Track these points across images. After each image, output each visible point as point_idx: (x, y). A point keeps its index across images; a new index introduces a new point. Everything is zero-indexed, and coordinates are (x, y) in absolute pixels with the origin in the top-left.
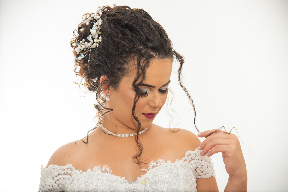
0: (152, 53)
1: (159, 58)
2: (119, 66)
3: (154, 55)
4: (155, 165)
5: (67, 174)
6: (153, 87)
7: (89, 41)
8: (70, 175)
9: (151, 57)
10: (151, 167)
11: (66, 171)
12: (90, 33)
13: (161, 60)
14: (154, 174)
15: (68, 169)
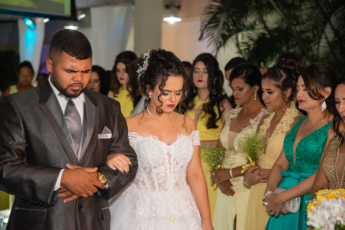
0: (170, 73)
1: (173, 76)
2: (154, 79)
3: (171, 75)
4: (180, 137)
5: (133, 137)
6: (171, 91)
7: (143, 67)
8: (136, 138)
9: (169, 75)
10: (178, 138)
11: (133, 135)
12: (144, 63)
13: (175, 77)
14: (179, 142)
15: (134, 134)
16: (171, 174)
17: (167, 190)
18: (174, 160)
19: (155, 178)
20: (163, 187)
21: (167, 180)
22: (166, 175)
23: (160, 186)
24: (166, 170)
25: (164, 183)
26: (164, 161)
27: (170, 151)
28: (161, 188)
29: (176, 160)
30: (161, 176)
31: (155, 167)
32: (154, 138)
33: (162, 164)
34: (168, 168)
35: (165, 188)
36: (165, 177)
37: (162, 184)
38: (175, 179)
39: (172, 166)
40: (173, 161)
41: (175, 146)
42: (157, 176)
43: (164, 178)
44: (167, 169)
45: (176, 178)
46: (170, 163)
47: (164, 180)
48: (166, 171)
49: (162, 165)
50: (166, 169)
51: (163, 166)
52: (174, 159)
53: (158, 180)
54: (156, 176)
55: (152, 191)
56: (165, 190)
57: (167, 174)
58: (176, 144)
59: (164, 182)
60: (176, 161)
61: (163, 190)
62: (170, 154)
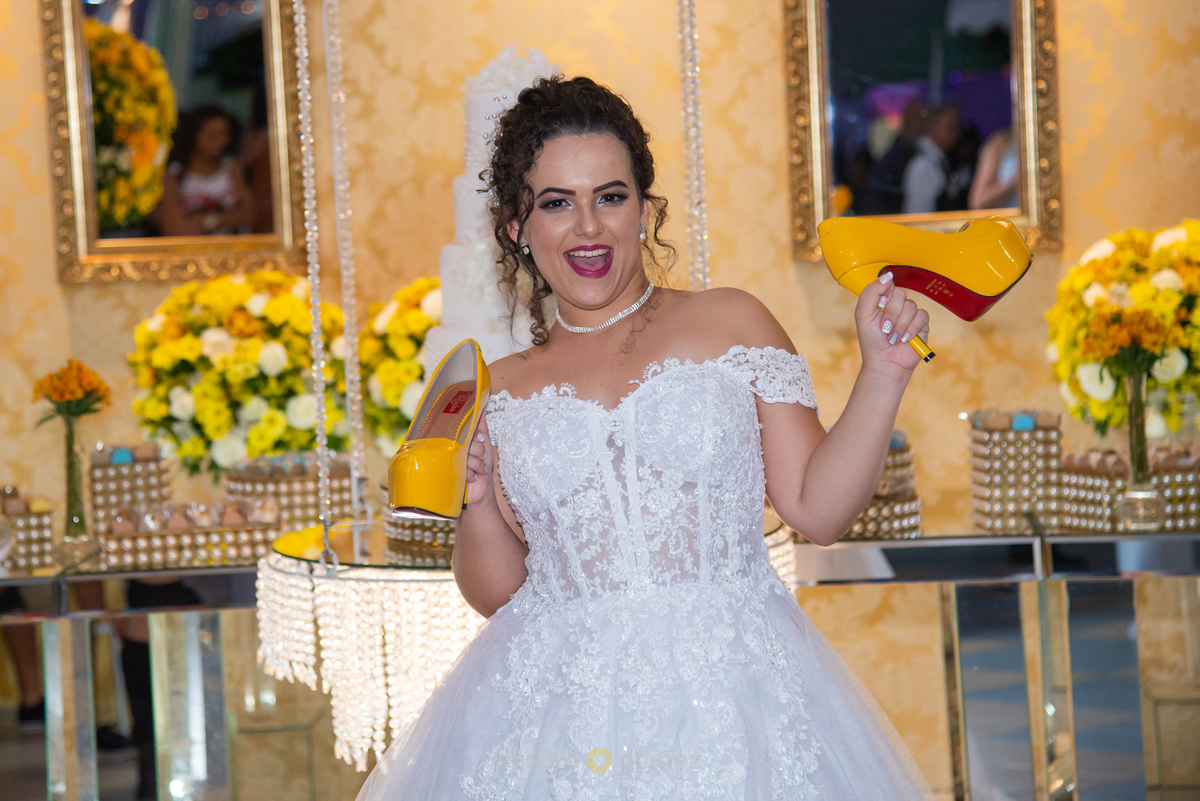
4: (658, 371)
6: (572, 193)
16: (628, 520)
17: (622, 586)
18: (640, 461)
19: (570, 548)
20: (603, 575)
21: (616, 546)
22: (607, 526)
23: (591, 576)
24: (607, 506)
25: (605, 561)
26: (593, 473)
27: (617, 429)
28: (597, 580)
29: (647, 462)
30: (591, 534)
31: (562, 503)
32: (561, 392)
33: (586, 484)
34: (616, 500)
35: (611, 579)
36: (604, 534)
37: (597, 563)
38: (650, 538)
39: (634, 488)
40: (635, 467)
41: (637, 405)
42: (575, 534)
43: (602, 541)
44: (612, 502)
45: (657, 534)
46: (621, 478)
47: (601, 545)
48: (606, 513)
49: (586, 489)
50: (607, 501)
51: (591, 492)
52: (637, 461)
53: (579, 550)
54: (574, 538)
55: (569, 598)
56: (615, 587)
57: (613, 524)
58: (641, 399)
59: (604, 554)
60: (651, 467)
61: (607, 586)
62: (619, 443)
